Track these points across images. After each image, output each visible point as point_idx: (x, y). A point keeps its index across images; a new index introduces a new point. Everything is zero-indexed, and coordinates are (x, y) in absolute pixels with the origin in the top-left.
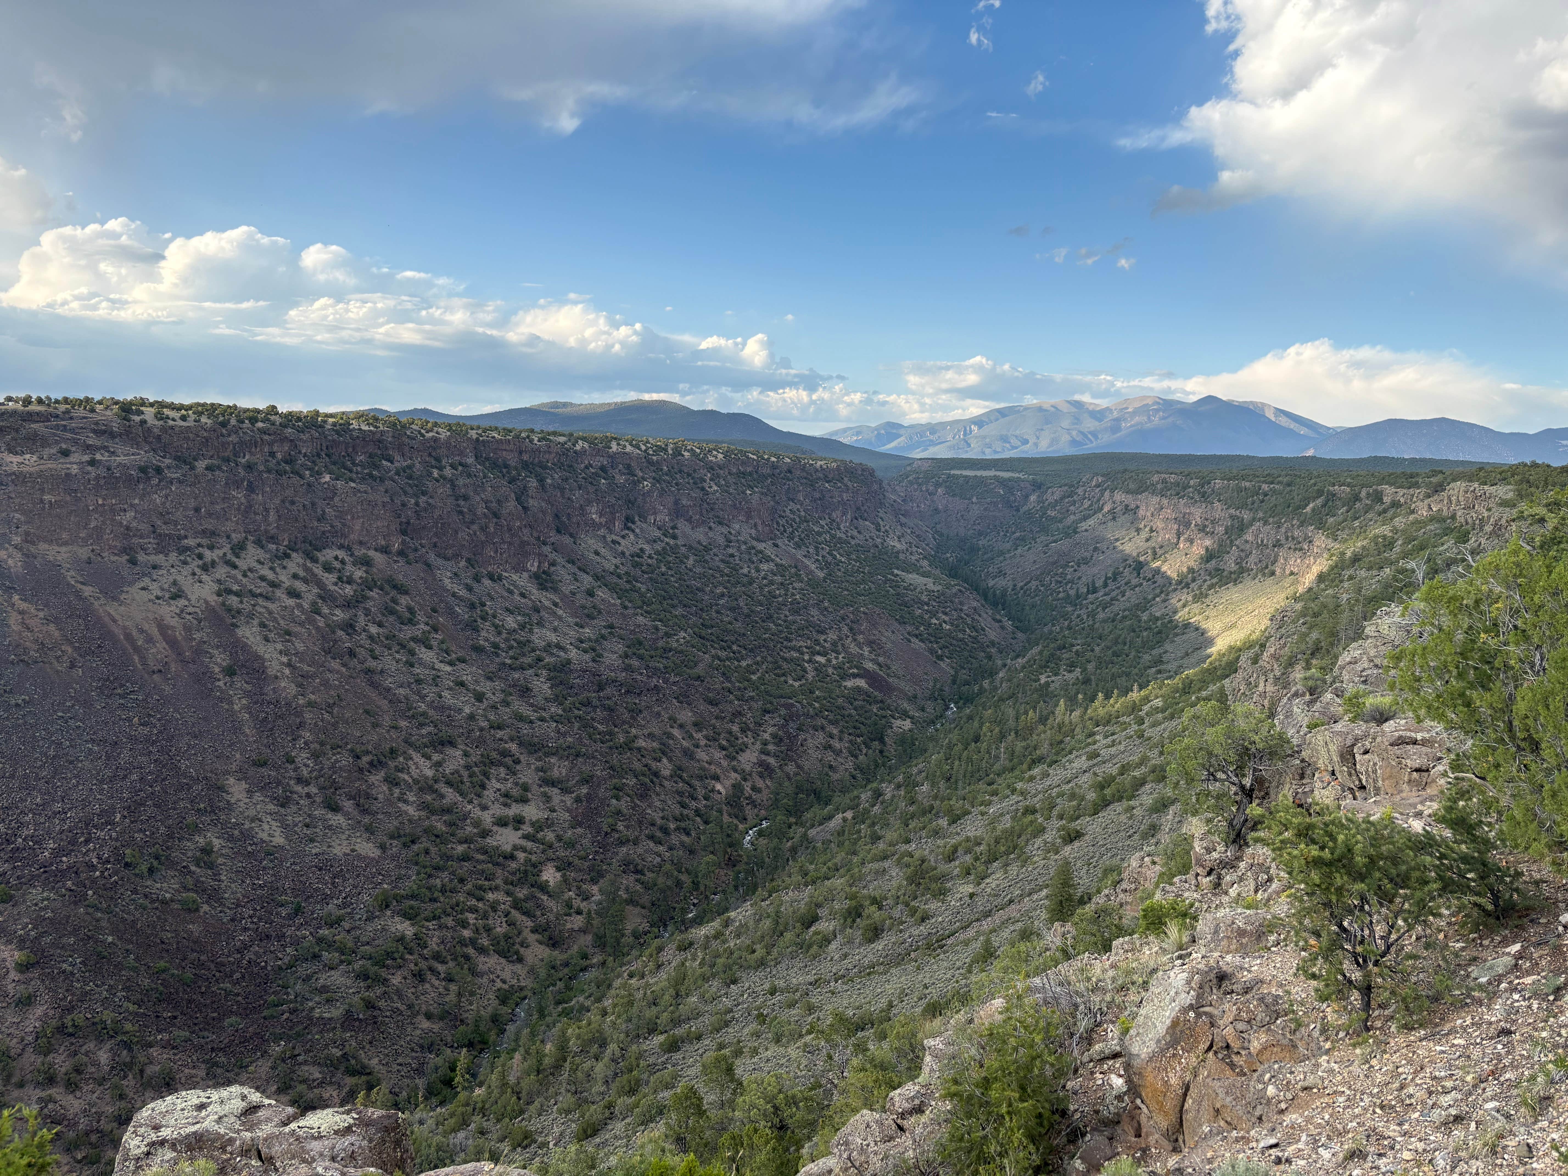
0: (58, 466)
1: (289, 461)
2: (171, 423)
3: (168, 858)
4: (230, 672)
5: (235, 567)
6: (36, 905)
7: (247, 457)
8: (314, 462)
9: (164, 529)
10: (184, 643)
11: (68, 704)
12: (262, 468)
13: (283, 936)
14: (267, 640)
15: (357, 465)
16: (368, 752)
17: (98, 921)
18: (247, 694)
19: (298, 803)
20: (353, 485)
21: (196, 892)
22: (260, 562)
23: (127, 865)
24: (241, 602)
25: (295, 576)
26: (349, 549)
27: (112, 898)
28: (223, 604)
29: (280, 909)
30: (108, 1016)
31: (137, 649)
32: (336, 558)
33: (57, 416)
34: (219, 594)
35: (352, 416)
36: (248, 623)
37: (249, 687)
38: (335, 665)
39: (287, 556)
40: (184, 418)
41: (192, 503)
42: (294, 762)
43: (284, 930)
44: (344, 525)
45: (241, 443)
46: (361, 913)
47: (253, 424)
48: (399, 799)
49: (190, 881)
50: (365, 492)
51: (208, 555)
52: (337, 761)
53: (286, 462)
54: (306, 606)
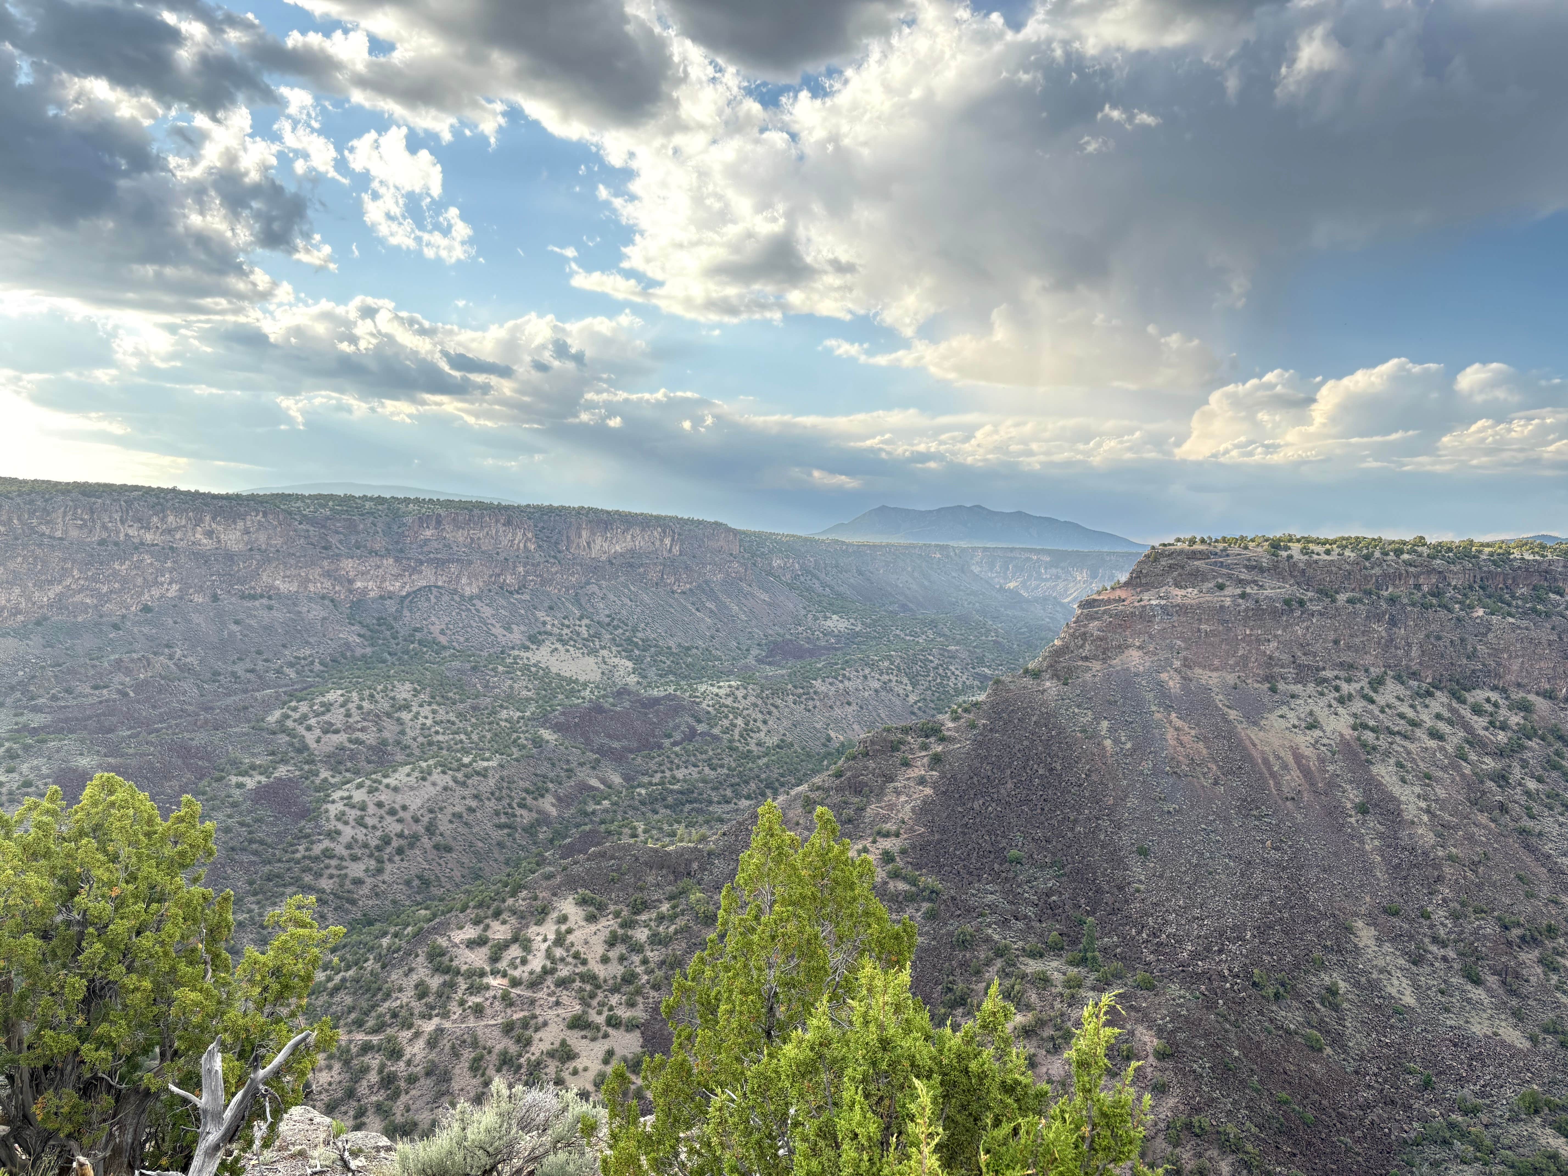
0: (1215, 599)
1: (1437, 593)
2: (1315, 557)
3: (1293, 987)
4: (1363, 809)
5: (1372, 702)
6: (1174, 1000)
7: (1390, 590)
8: (1465, 595)
9: (1303, 660)
10: (1317, 774)
11: (1211, 818)
12: (1405, 601)
13: (1410, 1107)
14: (1404, 781)
15: (1518, 598)
16: (1518, 925)
17: (1226, 1031)
18: (1381, 836)
19: (1432, 965)
20: (1511, 620)
21: (1320, 1031)
22: (1398, 698)
23: (1255, 984)
24: (1377, 738)
25: (1438, 717)
26: (1504, 690)
27: (1240, 1013)
28: (1359, 739)
29: (1407, 1076)
30: (1231, 1129)
31: (1273, 775)
32: (1488, 700)
33: (1216, 554)
34: (1354, 728)
35: (1513, 544)
36: (1383, 761)
37: (1382, 829)
38: (1483, 818)
39: (1430, 694)
40: (1328, 552)
41: (1332, 636)
42: (1429, 918)
43: (1412, 1102)
44: (1499, 664)
45: (1385, 575)
46: (1502, 1110)
47: (1398, 556)
48: (1557, 988)
49: (1315, 1019)
50: (1527, 629)
51: (1345, 688)
52: (1480, 927)
53: (1433, 595)
54: (1450, 749)
